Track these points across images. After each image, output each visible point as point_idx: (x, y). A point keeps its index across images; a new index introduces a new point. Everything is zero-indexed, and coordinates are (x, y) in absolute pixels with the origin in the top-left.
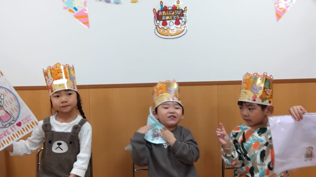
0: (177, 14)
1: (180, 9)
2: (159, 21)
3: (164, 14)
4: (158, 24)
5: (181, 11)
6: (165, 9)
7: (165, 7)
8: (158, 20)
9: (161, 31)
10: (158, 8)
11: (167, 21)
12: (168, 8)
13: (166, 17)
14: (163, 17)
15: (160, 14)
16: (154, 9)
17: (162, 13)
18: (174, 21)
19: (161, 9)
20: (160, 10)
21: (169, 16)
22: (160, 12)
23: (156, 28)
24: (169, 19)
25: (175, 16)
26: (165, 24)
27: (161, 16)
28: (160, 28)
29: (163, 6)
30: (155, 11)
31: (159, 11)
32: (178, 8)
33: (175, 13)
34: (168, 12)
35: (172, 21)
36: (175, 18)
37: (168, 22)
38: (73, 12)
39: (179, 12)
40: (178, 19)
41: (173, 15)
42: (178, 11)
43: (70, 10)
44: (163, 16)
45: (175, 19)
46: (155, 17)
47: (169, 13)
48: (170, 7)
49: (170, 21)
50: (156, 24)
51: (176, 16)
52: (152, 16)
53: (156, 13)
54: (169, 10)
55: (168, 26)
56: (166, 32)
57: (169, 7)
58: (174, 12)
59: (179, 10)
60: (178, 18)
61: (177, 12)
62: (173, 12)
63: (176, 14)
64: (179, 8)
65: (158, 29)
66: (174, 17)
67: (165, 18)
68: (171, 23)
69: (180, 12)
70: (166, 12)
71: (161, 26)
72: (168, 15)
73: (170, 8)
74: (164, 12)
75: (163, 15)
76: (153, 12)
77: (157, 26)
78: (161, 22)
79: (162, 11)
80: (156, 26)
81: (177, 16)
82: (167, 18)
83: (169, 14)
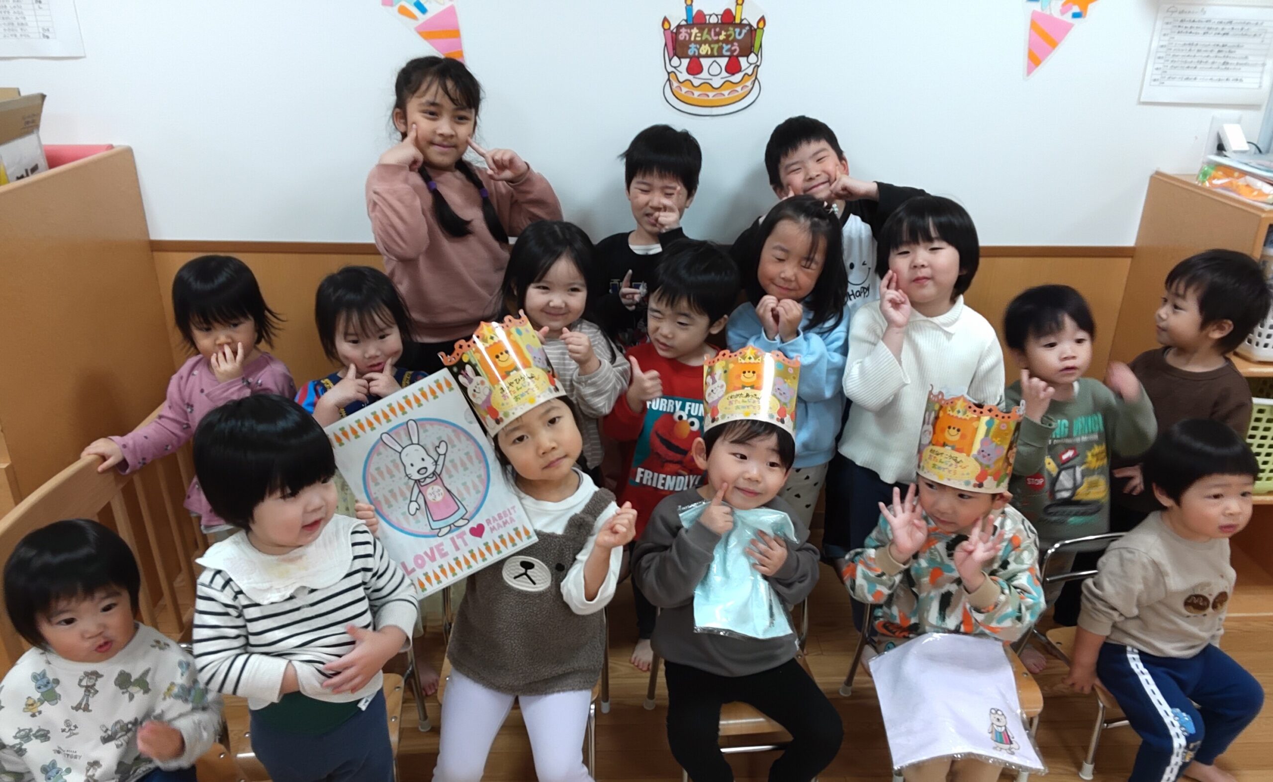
0: (735, 40)
1: (745, 22)
2: (679, 58)
3: (696, 36)
4: (675, 67)
5: (748, 28)
6: (698, 20)
7: (700, 14)
8: (675, 54)
9: (684, 90)
10: (678, 16)
11: (703, 60)
12: (707, 17)
13: (701, 46)
14: (692, 46)
15: (682, 37)
16: (665, 20)
17: (690, 35)
18: (724, 61)
19: (686, 21)
20: (684, 23)
21: (710, 43)
22: (683, 30)
23: (669, 80)
24: (709, 53)
25: (727, 44)
26: (695, 68)
27: (686, 44)
28: (681, 80)
29: (694, 12)
30: (666, 26)
31: (679, 27)
32: (738, 21)
33: (728, 36)
34: (706, 31)
35: (718, 60)
36: (727, 51)
37: (705, 62)
38: (414, 17)
39: (740, 34)
40: (735, 54)
41: (724, 41)
42: (737, 30)
43: (403, 11)
44: (690, 42)
45: (728, 54)
46: (666, 45)
47: (709, 33)
48: (714, 16)
49: (713, 59)
50: (670, 69)
51: (729, 46)
52: (659, 40)
53: (672, 32)
54: (710, 23)
55: (704, 75)
56: (696, 93)
57: (711, 16)
58: (727, 31)
59: (741, 25)
60: (735, 50)
61: (735, 32)
62: (723, 33)
63: (731, 39)
64: (742, 20)
65: (675, 84)
66: (726, 47)
67: (698, 50)
68: (715, 69)
69: (744, 31)
70: (701, 30)
71: (684, 76)
72: (705, 42)
73: (714, 20)
74: (695, 31)
75: (693, 39)
76: (662, 30)
77: (671, 76)
78: (685, 62)
79: (689, 26)
80: (669, 73)
81: (733, 45)
82: (705, 49)
83: (710, 39)
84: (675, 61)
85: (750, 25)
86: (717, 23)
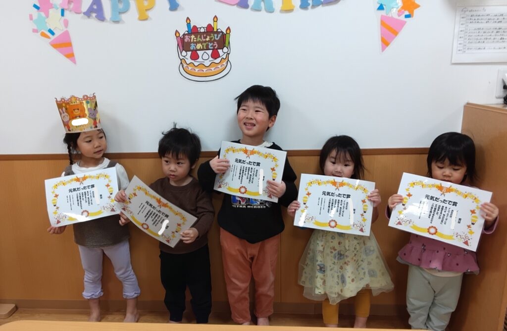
0: (215, 40)
1: (219, 30)
2: (186, 52)
3: (194, 39)
4: (184, 56)
5: (221, 34)
6: (194, 31)
7: (195, 27)
8: (183, 50)
9: (190, 68)
10: (183, 30)
11: (198, 52)
12: (199, 29)
13: (197, 45)
14: (192, 44)
15: (186, 40)
16: (177, 31)
17: (191, 39)
18: (210, 52)
19: (188, 31)
20: (187, 33)
21: (202, 43)
22: (187, 37)
23: (181, 63)
24: (202, 48)
25: (211, 43)
26: (195, 56)
27: (189, 43)
28: (188, 63)
29: (192, 27)
30: (178, 35)
31: (184, 35)
32: (215, 30)
33: (211, 39)
34: (199, 36)
35: (206, 51)
36: (211, 46)
37: (200, 53)
38: (49, 38)
39: (217, 37)
40: (216, 48)
41: (209, 41)
42: (216, 35)
43: (43, 35)
45: (212, 48)
46: (178, 45)
47: (201, 37)
48: (202, 28)
49: (204, 51)
50: (181, 57)
52: (174, 42)
53: (181, 38)
54: (200, 32)
55: (200, 60)
56: (197, 70)
58: (210, 36)
59: (217, 32)
60: (216, 46)
61: (214, 36)
62: (208, 37)
63: (213, 40)
64: (217, 30)
65: (185, 65)
68: (205, 56)
69: (219, 36)
70: (196, 37)
71: (189, 61)
72: (199, 42)
73: (202, 30)
74: (193, 37)
75: (192, 41)
76: (176, 37)
77: (182, 61)
78: (189, 53)
79: (189, 34)
81: (214, 43)
82: (199, 46)
83: (201, 40)
84: (184, 53)
85: (222, 32)
86: (204, 32)
